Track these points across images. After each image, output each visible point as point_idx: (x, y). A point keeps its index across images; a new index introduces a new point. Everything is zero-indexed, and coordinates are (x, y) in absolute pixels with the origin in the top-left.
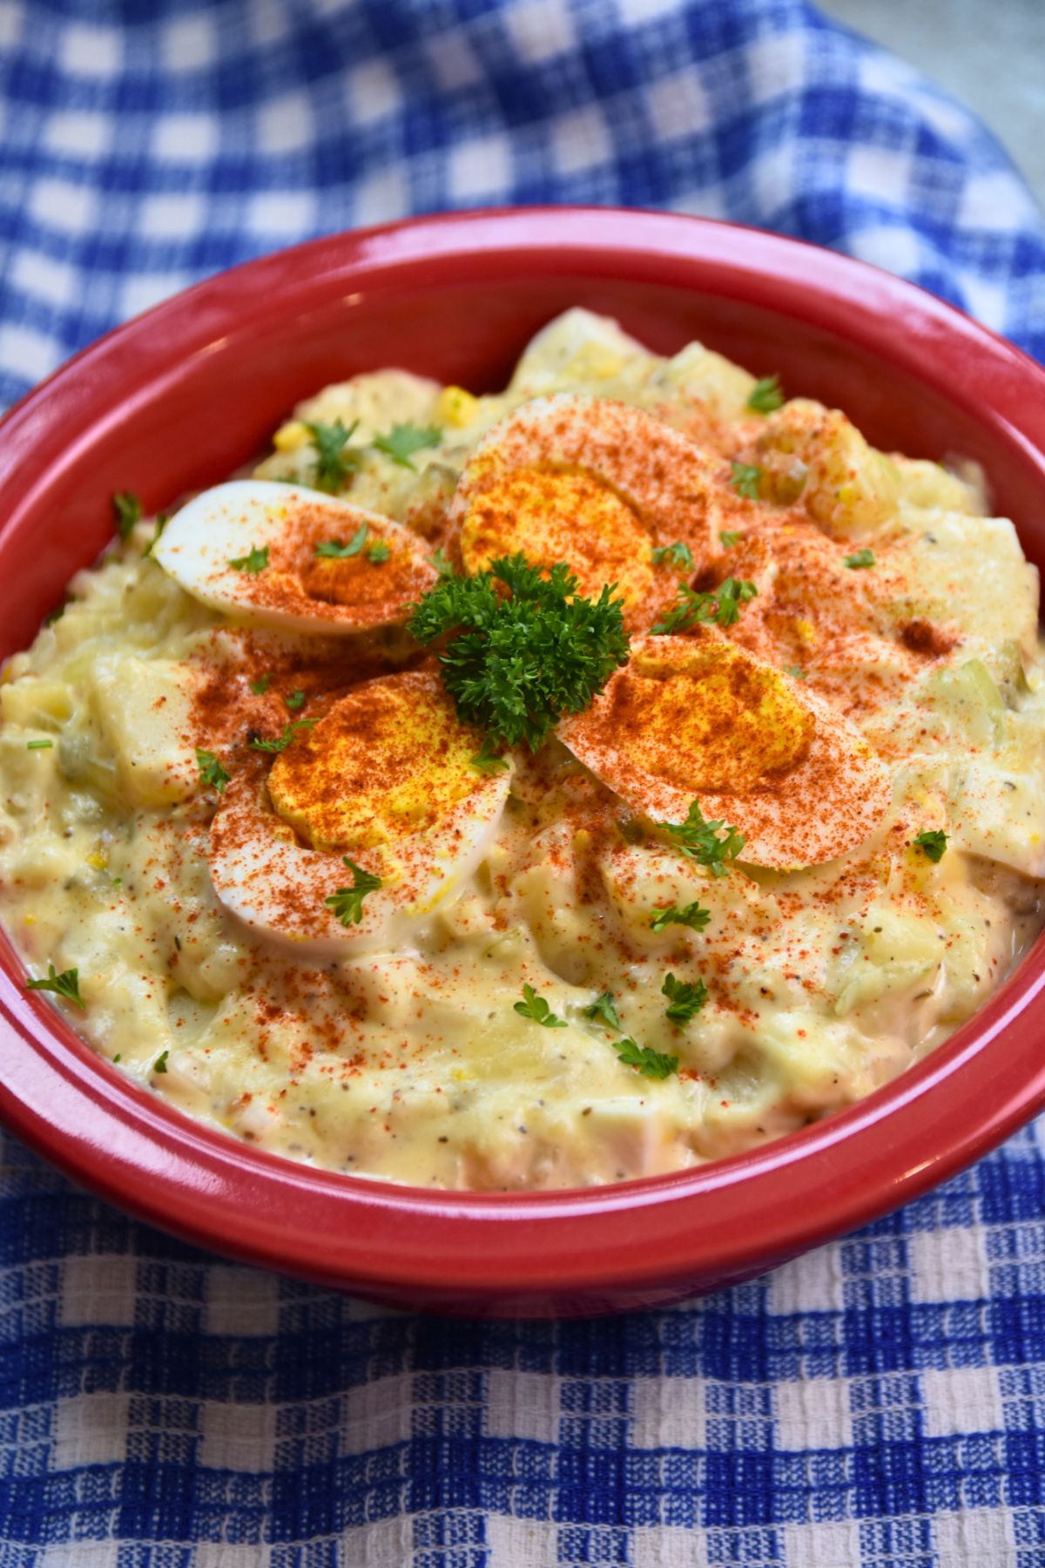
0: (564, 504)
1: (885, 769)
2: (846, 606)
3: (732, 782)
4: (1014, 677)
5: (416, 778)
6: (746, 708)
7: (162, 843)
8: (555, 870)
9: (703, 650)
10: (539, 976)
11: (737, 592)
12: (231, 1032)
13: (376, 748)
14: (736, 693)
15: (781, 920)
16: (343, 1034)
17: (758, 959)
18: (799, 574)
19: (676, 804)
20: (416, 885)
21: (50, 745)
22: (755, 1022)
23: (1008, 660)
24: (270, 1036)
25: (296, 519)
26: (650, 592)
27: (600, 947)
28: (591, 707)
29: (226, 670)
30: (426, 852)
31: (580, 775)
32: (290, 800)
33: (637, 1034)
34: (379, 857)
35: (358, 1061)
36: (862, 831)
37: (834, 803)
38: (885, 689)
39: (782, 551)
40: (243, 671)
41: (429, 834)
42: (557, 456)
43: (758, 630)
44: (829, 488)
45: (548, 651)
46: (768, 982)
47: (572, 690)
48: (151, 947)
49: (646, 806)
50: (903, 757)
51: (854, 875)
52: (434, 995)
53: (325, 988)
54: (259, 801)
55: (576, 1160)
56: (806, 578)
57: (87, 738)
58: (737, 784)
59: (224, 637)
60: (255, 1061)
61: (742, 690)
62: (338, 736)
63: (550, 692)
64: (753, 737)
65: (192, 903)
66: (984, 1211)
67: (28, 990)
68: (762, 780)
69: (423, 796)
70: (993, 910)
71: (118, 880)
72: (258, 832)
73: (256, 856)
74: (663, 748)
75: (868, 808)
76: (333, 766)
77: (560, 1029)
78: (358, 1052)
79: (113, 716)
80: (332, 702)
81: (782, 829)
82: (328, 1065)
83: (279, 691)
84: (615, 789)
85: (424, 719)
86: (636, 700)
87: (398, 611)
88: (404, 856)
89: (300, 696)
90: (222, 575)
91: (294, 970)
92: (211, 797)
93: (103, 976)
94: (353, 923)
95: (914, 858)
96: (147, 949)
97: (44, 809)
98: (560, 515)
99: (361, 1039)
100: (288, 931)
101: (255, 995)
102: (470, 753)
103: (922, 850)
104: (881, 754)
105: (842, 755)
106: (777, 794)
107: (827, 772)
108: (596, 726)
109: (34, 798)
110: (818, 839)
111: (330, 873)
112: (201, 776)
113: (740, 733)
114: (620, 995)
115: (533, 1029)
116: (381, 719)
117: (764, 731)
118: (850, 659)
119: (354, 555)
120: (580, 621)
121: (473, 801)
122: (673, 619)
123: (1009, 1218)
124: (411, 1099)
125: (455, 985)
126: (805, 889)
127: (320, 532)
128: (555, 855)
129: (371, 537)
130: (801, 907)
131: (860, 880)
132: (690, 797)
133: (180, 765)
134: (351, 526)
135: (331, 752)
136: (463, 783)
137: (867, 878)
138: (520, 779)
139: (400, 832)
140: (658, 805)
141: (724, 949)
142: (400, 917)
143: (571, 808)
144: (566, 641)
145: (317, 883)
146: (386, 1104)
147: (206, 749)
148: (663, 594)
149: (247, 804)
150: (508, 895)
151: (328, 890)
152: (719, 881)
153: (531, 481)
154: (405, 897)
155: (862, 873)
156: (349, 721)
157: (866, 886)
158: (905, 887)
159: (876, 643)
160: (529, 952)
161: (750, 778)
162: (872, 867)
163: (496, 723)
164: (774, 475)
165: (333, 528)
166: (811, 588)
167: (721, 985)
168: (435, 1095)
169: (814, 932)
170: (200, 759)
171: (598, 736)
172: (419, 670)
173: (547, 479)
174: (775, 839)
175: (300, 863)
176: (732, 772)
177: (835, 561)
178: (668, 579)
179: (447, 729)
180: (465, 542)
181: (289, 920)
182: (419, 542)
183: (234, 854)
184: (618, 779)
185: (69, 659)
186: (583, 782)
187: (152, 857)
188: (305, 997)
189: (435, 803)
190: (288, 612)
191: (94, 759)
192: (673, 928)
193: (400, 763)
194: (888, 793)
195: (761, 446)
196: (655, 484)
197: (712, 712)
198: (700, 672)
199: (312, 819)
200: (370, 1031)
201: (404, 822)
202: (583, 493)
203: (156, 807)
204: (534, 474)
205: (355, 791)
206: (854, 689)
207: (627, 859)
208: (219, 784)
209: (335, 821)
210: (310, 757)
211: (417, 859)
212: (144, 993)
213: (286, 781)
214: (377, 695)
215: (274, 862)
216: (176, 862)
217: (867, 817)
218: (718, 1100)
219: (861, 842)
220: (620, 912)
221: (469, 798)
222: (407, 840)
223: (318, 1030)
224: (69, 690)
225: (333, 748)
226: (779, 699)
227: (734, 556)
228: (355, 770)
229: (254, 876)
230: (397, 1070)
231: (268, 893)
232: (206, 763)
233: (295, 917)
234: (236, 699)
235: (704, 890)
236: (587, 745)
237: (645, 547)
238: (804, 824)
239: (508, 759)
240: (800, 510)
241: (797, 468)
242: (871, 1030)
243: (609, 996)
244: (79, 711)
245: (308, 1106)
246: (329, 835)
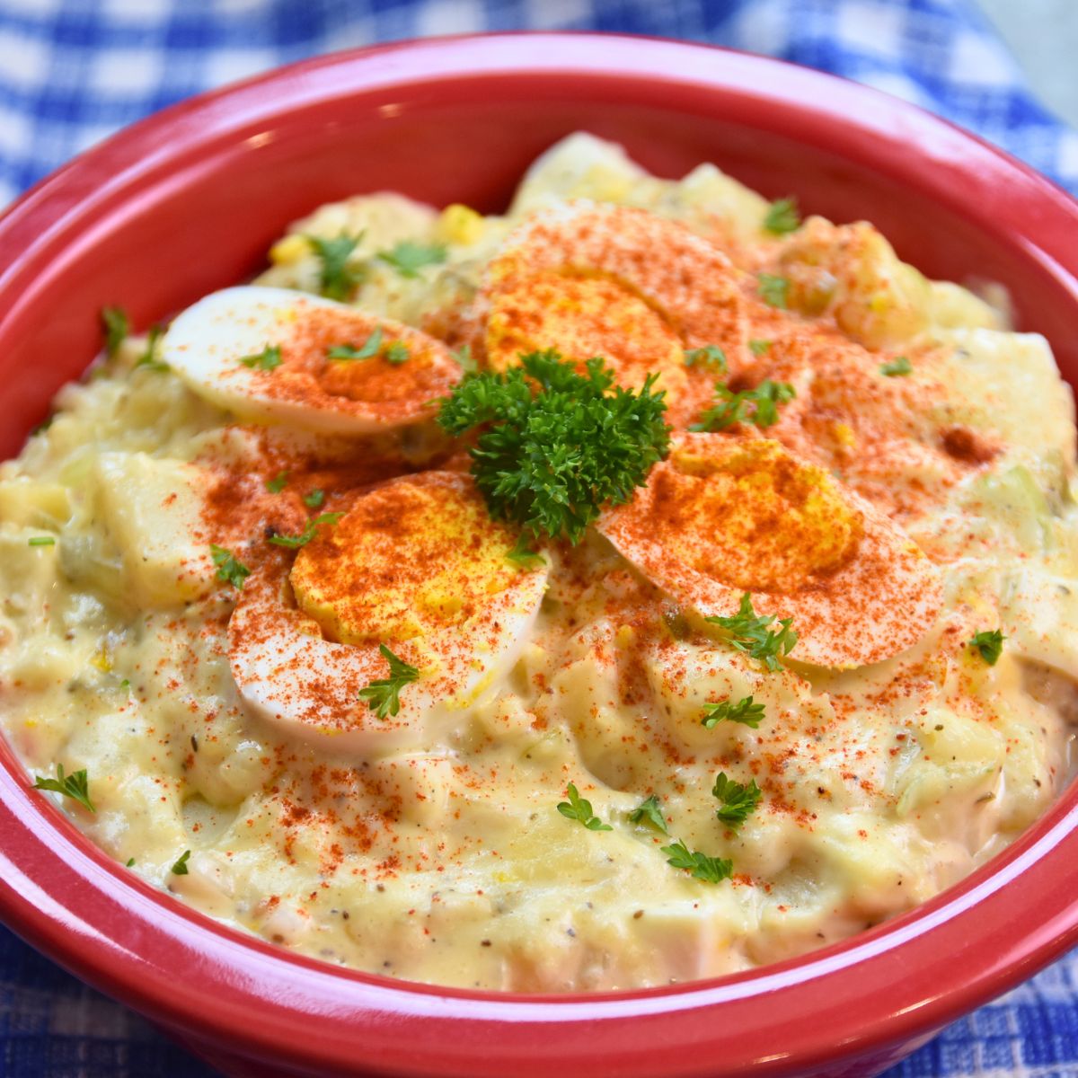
0: (592, 306)
1: (935, 570)
2: (885, 412)
3: (779, 580)
4: (1058, 486)
5: (449, 572)
6: (791, 505)
7: (175, 642)
8: (598, 666)
9: (746, 447)
10: (581, 778)
11: (775, 394)
12: (254, 834)
13: (404, 543)
14: (780, 491)
15: (835, 720)
16: (375, 835)
17: (813, 758)
18: (836, 379)
19: (724, 600)
20: (455, 677)
21: (52, 542)
22: (813, 823)
23: (1054, 468)
24: (298, 837)
25: (305, 323)
26: (683, 393)
27: (644, 748)
28: (632, 500)
29: (239, 469)
30: (463, 645)
31: (622, 570)
32: (316, 593)
33: (687, 838)
34: (414, 649)
35: (392, 863)
36: (916, 631)
37: (886, 603)
38: (929, 495)
39: (817, 357)
40: (256, 469)
41: (466, 626)
42: (581, 261)
43: (795, 433)
44: (859, 299)
45: (590, 439)
46: (826, 782)
47: (615, 481)
48: (164, 749)
49: (694, 600)
50: (951, 562)
51: (908, 676)
52: (474, 795)
53: (355, 787)
54: (281, 598)
55: (626, 966)
56: (843, 383)
57: (90, 539)
58: (784, 583)
59: (238, 434)
60: (282, 863)
61: (787, 489)
62: (363, 532)
63: (593, 481)
64: (800, 535)
65: (210, 703)
66: (1026, 1054)
67: (33, 792)
68: (811, 579)
69: (458, 589)
70: (1047, 718)
71: (126, 682)
72: (281, 627)
73: (280, 651)
74: (707, 544)
75: (921, 608)
76: (359, 560)
77: (604, 833)
78: (393, 854)
79: (121, 512)
80: (355, 498)
81: (833, 627)
82: (361, 867)
83: (295, 489)
84: (659, 584)
85: (454, 515)
86: (678, 495)
87: (422, 408)
88: (440, 649)
89: (319, 495)
90: (233, 371)
91: (322, 769)
92: (228, 594)
93: (114, 777)
94: (389, 716)
95: (969, 659)
96: (160, 751)
97: (44, 611)
98: (586, 317)
99: (395, 840)
100: (319, 724)
101: (279, 795)
102: (505, 548)
103: (978, 652)
104: (930, 557)
105: (892, 554)
106: (828, 592)
107: (877, 572)
108: (637, 520)
109: (34, 598)
110: (871, 638)
111: (363, 666)
112: (217, 574)
113: (786, 532)
114: (666, 799)
115: (577, 830)
116: (408, 515)
117: (811, 530)
118: (892, 463)
119: (369, 357)
120: (622, 411)
121: (511, 595)
122: (712, 417)
123: (1052, 1060)
124: (452, 902)
125: (493, 786)
126: (857, 691)
127: (330, 337)
128: (599, 650)
129: (385, 340)
130: (854, 709)
131: (914, 681)
132: (738, 594)
133: (194, 561)
134: (364, 331)
135: (356, 547)
136: (500, 577)
137: (922, 679)
138: (555, 578)
139: (435, 626)
140: (706, 599)
141: (776, 749)
142: (438, 710)
143: (612, 605)
144: (610, 429)
145: (348, 676)
146: (425, 906)
147: (221, 546)
148: (697, 396)
149: (267, 600)
150: (549, 692)
151: (361, 684)
152: (773, 676)
153: (554, 283)
154: (444, 690)
155: (916, 675)
156: (374, 516)
157: (921, 687)
158: (960, 690)
159: (916, 449)
160: (570, 753)
161: (797, 577)
162: (926, 669)
163: (537, 512)
164: (801, 286)
165: (345, 332)
166: (849, 392)
167: (775, 786)
168: (477, 896)
169: (871, 733)
170: (215, 556)
171: (640, 531)
172: (443, 469)
173: (570, 283)
174: (827, 637)
175: (329, 656)
176: (779, 571)
177: (872, 369)
178: (701, 381)
179: (479, 525)
180: (490, 341)
181: (320, 713)
182: (437, 345)
183: (256, 649)
184: (663, 573)
185: (64, 463)
186: (626, 576)
187: (165, 657)
188: (335, 796)
189: (472, 596)
190: (308, 405)
191: (99, 559)
192: (725, 725)
193: (431, 557)
194: (941, 593)
195: (785, 261)
196: (682, 290)
197: (756, 510)
198: (742, 469)
199: (340, 612)
200: (404, 831)
201: (438, 616)
202: (609, 298)
203: (166, 607)
204: (557, 277)
205: (385, 585)
206: (896, 495)
207: (675, 654)
208: (237, 580)
209: (365, 614)
210: (335, 552)
211: (454, 651)
212: (158, 796)
213: (311, 575)
214: (403, 492)
215: (301, 656)
216: (190, 660)
217: (920, 617)
218: (774, 904)
219: (915, 641)
220: (668, 710)
221: (507, 592)
222: (443, 634)
223: (348, 832)
224: (67, 492)
225: (358, 543)
226: (825, 497)
227: (768, 361)
228: (383, 565)
229: (280, 670)
230: (435, 872)
231: (295, 686)
232: (222, 559)
233: (326, 710)
234: (250, 497)
235: (758, 684)
236: (629, 538)
237: (676, 351)
238: (856, 623)
239: (545, 554)
240: (829, 322)
241: (825, 280)
242: (932, 833)
243: (655, 800)
244: (79, 513)
245: (340, 909)
246: (360, 628)
